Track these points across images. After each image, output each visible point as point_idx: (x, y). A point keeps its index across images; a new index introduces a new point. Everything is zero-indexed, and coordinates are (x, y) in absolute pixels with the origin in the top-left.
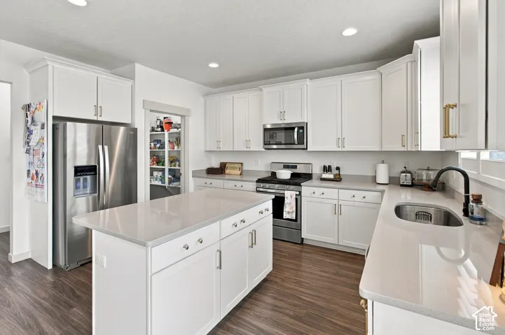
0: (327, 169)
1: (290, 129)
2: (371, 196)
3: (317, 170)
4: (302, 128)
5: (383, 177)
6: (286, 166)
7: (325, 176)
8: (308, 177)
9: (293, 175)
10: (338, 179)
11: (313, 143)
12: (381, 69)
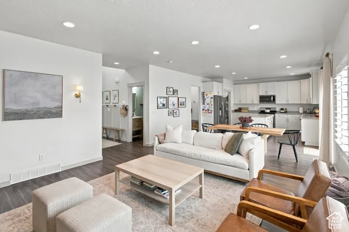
0: (283, 109)
1: (270, 97)
2: (298, 116)
3: (278, 109)
4: (274, 97)
5: (301, 111)
6: (269, 109)
7: (281, 111)
8: (275, 112)
9: (270, 111)
10: (286, 112)
11: (277, 101)
12: (301, 81)
